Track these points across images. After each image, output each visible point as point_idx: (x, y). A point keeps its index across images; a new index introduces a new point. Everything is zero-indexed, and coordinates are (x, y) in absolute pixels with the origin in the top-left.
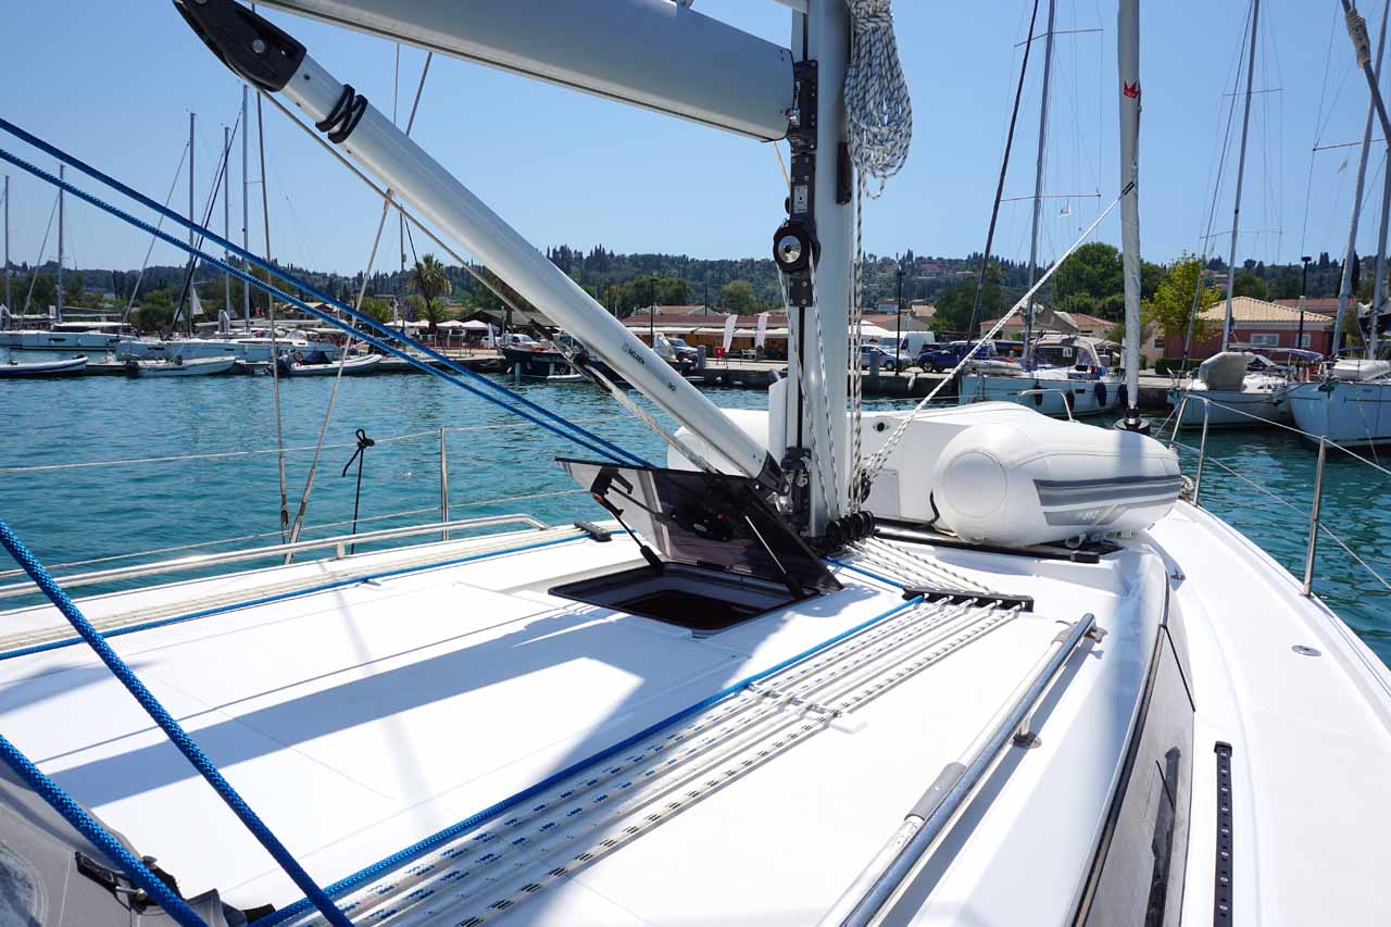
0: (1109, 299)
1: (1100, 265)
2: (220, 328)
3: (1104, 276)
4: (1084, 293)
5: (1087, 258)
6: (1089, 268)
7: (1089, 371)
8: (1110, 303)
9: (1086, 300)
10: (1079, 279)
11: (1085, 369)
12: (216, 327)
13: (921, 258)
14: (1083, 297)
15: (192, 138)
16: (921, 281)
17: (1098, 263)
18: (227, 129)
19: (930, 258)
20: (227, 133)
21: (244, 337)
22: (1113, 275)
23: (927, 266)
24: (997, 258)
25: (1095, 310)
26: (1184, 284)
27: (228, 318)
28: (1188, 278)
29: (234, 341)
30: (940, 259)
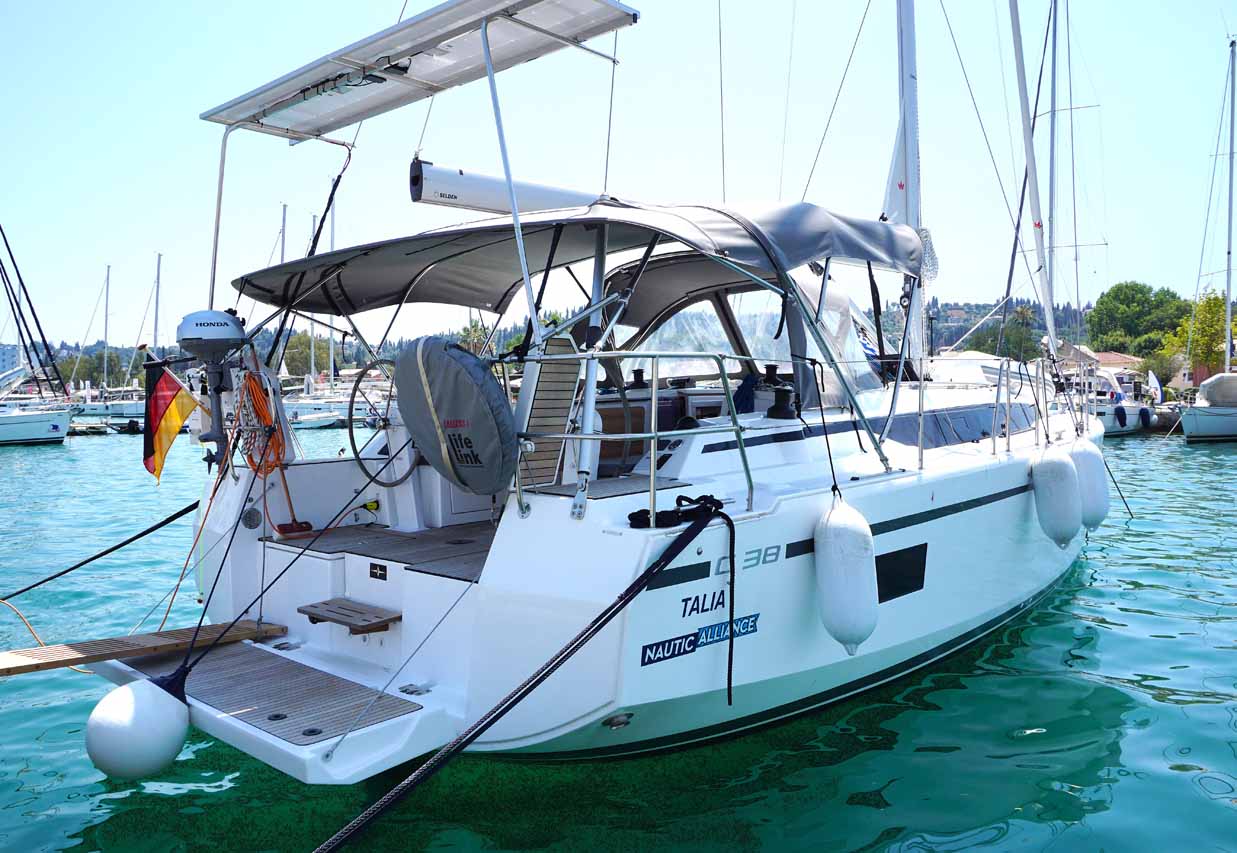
0: (1146, 336)
1: (1135, 304)
2: (305, 391)
3: (1140, 315)
4: (1119, 333)
5: (1122, 297)
6: (1123, 307)
7: (1108, 397)
8: (1145, 341)
9: (1121, 339)
10: (1112, 318)
11: (1104, 394)
12: (302, 390)
13: (947, 305)
14: (1117, 336)
15: (284, 226)
16: (948, 328)
17: (1134, 302)
18: (314, 217)
19: (956, 304)
20: (314, 221)
21: (330, 397)
22: (1150, 314)
23: (954, 312)
24: (1029, 301)
25: (1131, 349)
26: (1206, 317)
27: (313, 381)
28: (1210, 311)
29: (322, 402)
30: (966, 305)
